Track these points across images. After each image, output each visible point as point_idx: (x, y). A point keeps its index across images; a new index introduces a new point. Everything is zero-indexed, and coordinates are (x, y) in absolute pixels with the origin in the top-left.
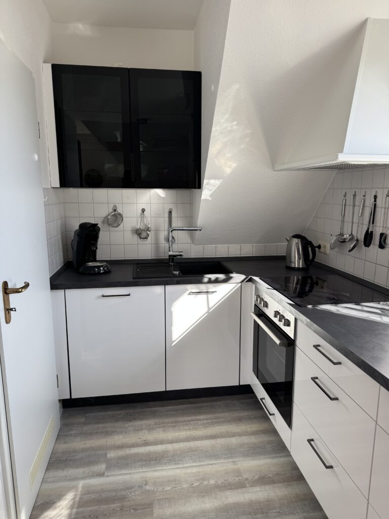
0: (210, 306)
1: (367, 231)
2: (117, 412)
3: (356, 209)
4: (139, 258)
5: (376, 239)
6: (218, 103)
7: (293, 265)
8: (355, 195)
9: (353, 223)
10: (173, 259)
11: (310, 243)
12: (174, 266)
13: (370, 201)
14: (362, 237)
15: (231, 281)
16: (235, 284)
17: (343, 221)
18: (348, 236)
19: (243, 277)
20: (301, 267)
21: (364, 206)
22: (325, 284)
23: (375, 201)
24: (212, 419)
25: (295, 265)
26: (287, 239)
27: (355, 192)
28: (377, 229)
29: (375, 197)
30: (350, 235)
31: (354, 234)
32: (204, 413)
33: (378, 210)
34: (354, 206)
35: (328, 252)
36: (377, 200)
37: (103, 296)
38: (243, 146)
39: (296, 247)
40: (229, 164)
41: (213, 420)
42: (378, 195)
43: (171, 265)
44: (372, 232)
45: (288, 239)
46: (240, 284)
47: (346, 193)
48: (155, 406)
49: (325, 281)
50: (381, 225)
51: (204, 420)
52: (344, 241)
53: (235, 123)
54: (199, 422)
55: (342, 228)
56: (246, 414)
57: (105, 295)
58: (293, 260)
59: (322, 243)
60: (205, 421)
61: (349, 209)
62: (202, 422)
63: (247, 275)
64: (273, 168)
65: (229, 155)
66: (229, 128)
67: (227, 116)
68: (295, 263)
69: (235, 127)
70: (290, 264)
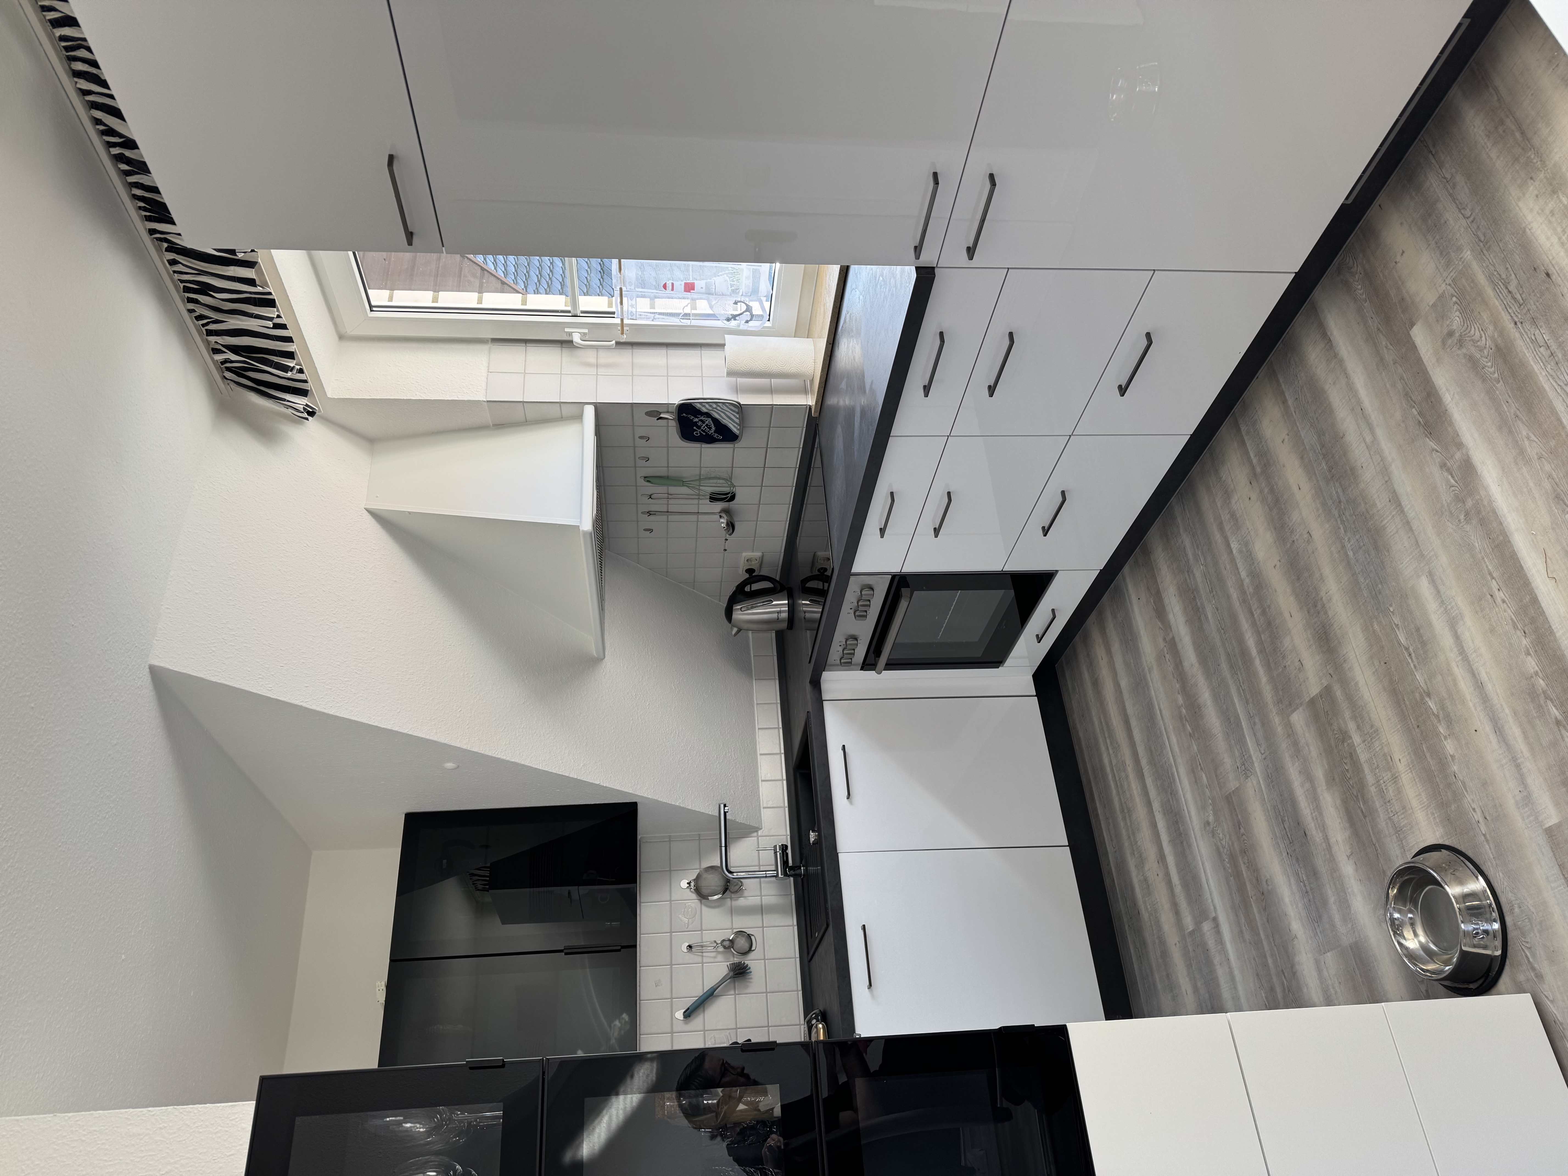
2: (1132, 951)
3: (673, 508)
4: (798, 955)
7: (785, 615)
8: (649, 513)
10: (791, 868)
11: (740, 588)
12: (806, 866)
18: (722, 520)
20: (787, 602)
22: (821, 554)
24: (1105, 738)
25: (784, 611)
26: (735, 635)
30: (721, 517)
32: (1101, 760)
34: (668, 513)
35: (758, 557)
37: (870, 985)
39: (744, 614)
41: (1107, 735)
42: (647, 475)
43: (806, 871)
45: (735, 630)
47: (645, 530)
48: (1110, 872)
49: (814, 555)
51: (1109, 754)
54: (1114, 762)
56: (1086, 675)
57: (868, 983)
58: (775, 616)
59: (742, 567)
60: (1111, 751)
62: (1113, 756)
64: (598, 660)
68: (780, 612)
70: (783, 621)
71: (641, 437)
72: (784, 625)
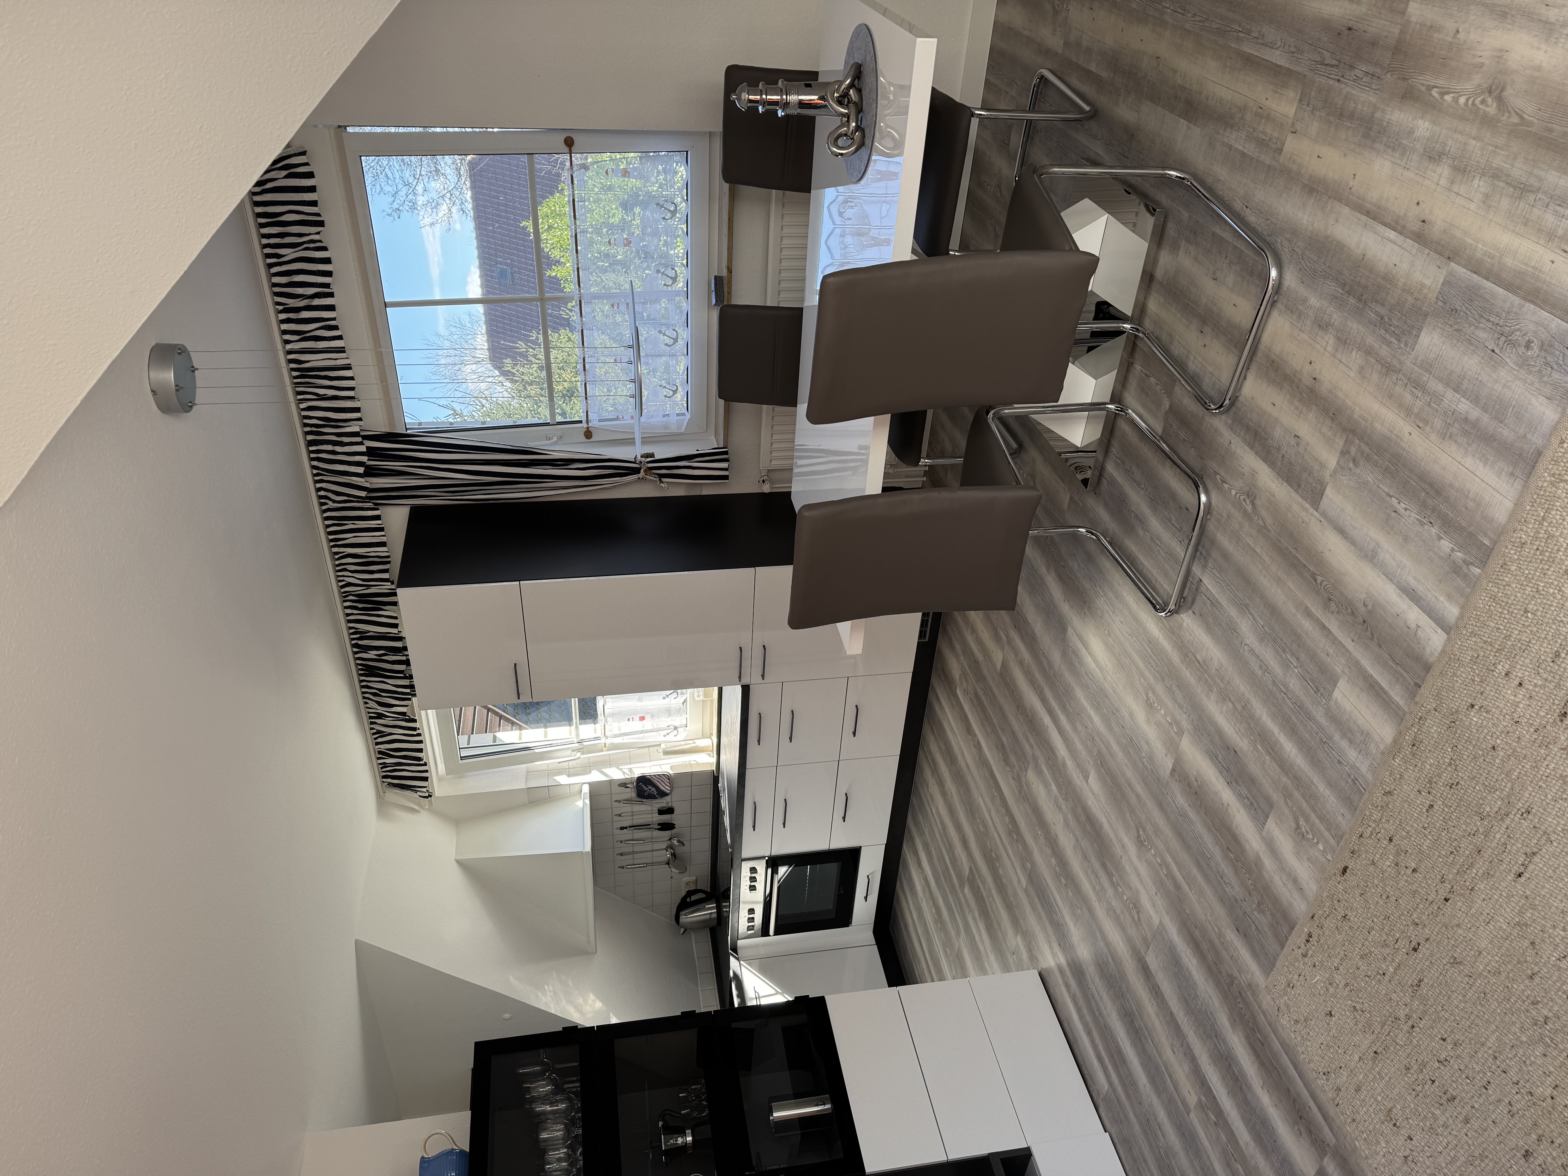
0: (774, 992)
1: (659, 829)
3: (636, 849)
5: (665, 818)
6: (527, 1002)
7: (715, 916)
8: (622, 854)
9: (653, 850)
11: (684, 899)
13: (627, 834)
14: (667, 834)
15: (738, 972)
16: (742, 967)
17: (652, 864)
18: (667, 853)
19: (732, 960)
21: (633, 840)
23: (626, 828)
25: (714, 913)
26: (683, 934)
27: (617, 854)
28: (655, 819)
29: (622, 828)
30: (667, 850)
31: (664, 846)
33: (636, 822)
34: (633, 853)
35: (694, 878)
36: (624, 826)
38: (571, 983)
39: (686, 918)
40: (590, 1001)
42: (620, 826)
44: (659, 824)
45: (682, 930)
46: (741, 962)
47: (619, 867)
50: (650, 816)
52: (674, 855)
53: (546, 987)
55: (660, 863)
58: (708, 916)
59: (682, 885)
61: (640, 858)
63: (728, 955)
64: (592, 953)
65: (581, 1001)
66: (552, 994)
67: (539, 993)
68: (711, 913)
69: (551, 988)
70: (714, 919)
71: (616, 801)
72: (715, 922)
